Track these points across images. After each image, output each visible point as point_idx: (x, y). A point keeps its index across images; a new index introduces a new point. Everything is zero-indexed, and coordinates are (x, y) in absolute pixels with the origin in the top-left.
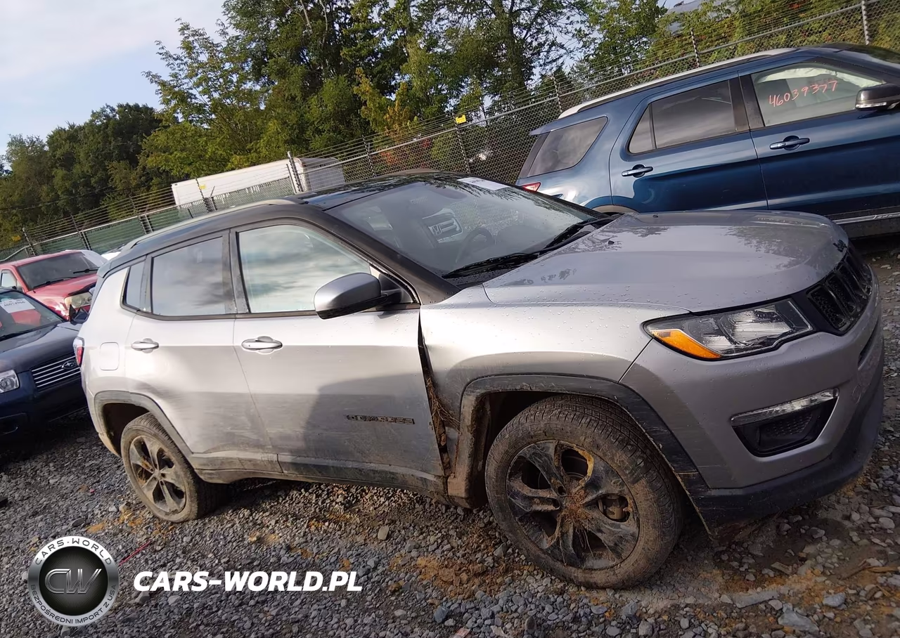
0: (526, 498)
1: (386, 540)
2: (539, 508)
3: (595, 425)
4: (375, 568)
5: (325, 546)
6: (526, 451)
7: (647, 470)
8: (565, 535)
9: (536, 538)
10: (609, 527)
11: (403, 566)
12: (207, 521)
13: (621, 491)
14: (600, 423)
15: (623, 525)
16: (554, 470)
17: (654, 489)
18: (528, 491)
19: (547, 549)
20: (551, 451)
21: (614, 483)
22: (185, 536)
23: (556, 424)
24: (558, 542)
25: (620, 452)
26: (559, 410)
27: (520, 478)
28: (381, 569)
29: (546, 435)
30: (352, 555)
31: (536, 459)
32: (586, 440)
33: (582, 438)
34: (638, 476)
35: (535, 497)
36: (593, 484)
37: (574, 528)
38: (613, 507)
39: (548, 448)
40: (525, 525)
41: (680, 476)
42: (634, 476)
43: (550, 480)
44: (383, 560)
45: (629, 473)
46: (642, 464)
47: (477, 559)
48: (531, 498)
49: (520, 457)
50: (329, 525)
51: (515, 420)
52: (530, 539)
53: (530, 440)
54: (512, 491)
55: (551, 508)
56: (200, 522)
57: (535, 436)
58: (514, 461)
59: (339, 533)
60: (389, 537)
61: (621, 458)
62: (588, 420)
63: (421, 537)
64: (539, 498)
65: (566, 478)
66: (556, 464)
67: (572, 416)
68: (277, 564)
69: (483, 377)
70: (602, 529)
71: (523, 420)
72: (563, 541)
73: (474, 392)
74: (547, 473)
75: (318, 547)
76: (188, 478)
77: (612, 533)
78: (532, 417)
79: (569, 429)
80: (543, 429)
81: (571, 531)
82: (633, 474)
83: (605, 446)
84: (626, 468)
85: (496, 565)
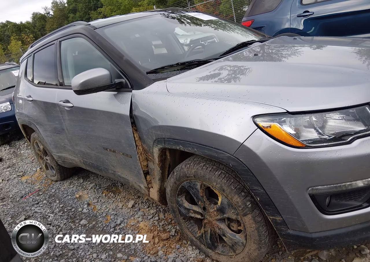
0: (186, 209)
1: (132, 208)
2: (193, 215)
3: (223, 176)
4: (120, 224)
5: (104, 206)
6: (185, 184)
7: (252, 210)
8: (206, 232)
9: (192, 230)
10: (229, 236)
11: (132, 225)
12: (65, 182)
13: (236, 218)
14: (227, 176)
15: (238, 236)
16: (200, 197)
17: (256, 222)
18: (187, 205)
19: (198, 237)
20: (198, 187)
21: (233, 213)
22: (53, 189)
23: (201, 172)
24: (202, 235)
25: (236, 196)
26: (204, 163)
27: (184, 197)
28: (122, 225)
29: (195, 178)
30: (113, 214)
31: (190, 189)
32: (217, 185)
33: (215, 184)
34: (246, 212)
35: (191, 210)
36: (221, 210)
37: (211, 231)
38: (233, 223)
39: (197, 185)
40: (187, 221)
41: (270, 218)
42: (244, 212)
43: (198, 202)
44: (125, 220)
45: (241, 210)
46: (250, 206)
47: (168, 228)
48: (189, 210)
49: (182, 186)
50: (111, 194)
51: (180, 166)
52: (189, 230)
53: (187, 179)
54: (179, 203)
55: (199, 217)
56: (62, 183)
57: (189, 177)
58: (180, 188)
59: (114, 199)
60: (133, 206)
61: (237, 199)
62: (220, 173)
63: (147, 209)
64: (193, 210)
65: (207, 203)
66: (201, 194)
67: (210, 169)
68: (81, 212)
69: (161, 138)
70: (226, 235)
71: (183, 167)
72: (205, 235)
73: (157, 146)
74: (197, 198)
75: (101, 206)
76: (54, 163)
77: (231, 239)
78: (188, 166)
79: (207, 177)
80: (193, 174)
81: (209, 231)
82: (244, 211)
83: (228, 191)
84: (240, 207)
85: (176, 235)
